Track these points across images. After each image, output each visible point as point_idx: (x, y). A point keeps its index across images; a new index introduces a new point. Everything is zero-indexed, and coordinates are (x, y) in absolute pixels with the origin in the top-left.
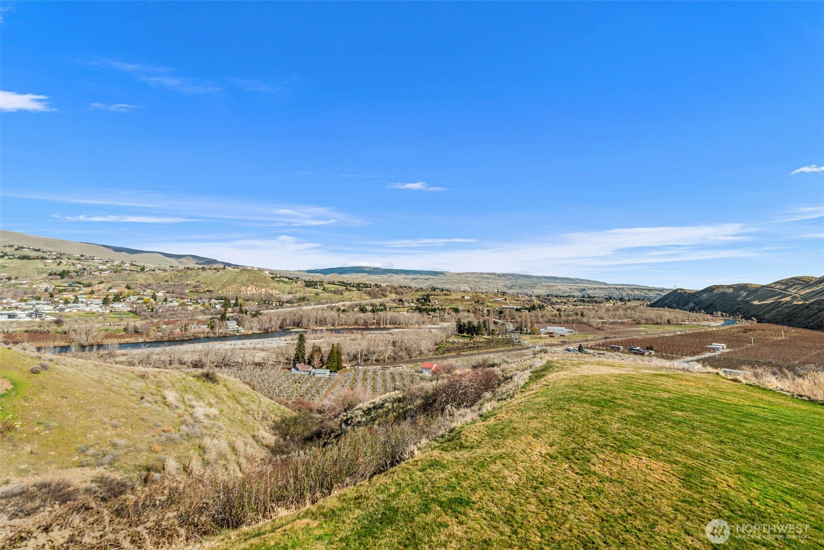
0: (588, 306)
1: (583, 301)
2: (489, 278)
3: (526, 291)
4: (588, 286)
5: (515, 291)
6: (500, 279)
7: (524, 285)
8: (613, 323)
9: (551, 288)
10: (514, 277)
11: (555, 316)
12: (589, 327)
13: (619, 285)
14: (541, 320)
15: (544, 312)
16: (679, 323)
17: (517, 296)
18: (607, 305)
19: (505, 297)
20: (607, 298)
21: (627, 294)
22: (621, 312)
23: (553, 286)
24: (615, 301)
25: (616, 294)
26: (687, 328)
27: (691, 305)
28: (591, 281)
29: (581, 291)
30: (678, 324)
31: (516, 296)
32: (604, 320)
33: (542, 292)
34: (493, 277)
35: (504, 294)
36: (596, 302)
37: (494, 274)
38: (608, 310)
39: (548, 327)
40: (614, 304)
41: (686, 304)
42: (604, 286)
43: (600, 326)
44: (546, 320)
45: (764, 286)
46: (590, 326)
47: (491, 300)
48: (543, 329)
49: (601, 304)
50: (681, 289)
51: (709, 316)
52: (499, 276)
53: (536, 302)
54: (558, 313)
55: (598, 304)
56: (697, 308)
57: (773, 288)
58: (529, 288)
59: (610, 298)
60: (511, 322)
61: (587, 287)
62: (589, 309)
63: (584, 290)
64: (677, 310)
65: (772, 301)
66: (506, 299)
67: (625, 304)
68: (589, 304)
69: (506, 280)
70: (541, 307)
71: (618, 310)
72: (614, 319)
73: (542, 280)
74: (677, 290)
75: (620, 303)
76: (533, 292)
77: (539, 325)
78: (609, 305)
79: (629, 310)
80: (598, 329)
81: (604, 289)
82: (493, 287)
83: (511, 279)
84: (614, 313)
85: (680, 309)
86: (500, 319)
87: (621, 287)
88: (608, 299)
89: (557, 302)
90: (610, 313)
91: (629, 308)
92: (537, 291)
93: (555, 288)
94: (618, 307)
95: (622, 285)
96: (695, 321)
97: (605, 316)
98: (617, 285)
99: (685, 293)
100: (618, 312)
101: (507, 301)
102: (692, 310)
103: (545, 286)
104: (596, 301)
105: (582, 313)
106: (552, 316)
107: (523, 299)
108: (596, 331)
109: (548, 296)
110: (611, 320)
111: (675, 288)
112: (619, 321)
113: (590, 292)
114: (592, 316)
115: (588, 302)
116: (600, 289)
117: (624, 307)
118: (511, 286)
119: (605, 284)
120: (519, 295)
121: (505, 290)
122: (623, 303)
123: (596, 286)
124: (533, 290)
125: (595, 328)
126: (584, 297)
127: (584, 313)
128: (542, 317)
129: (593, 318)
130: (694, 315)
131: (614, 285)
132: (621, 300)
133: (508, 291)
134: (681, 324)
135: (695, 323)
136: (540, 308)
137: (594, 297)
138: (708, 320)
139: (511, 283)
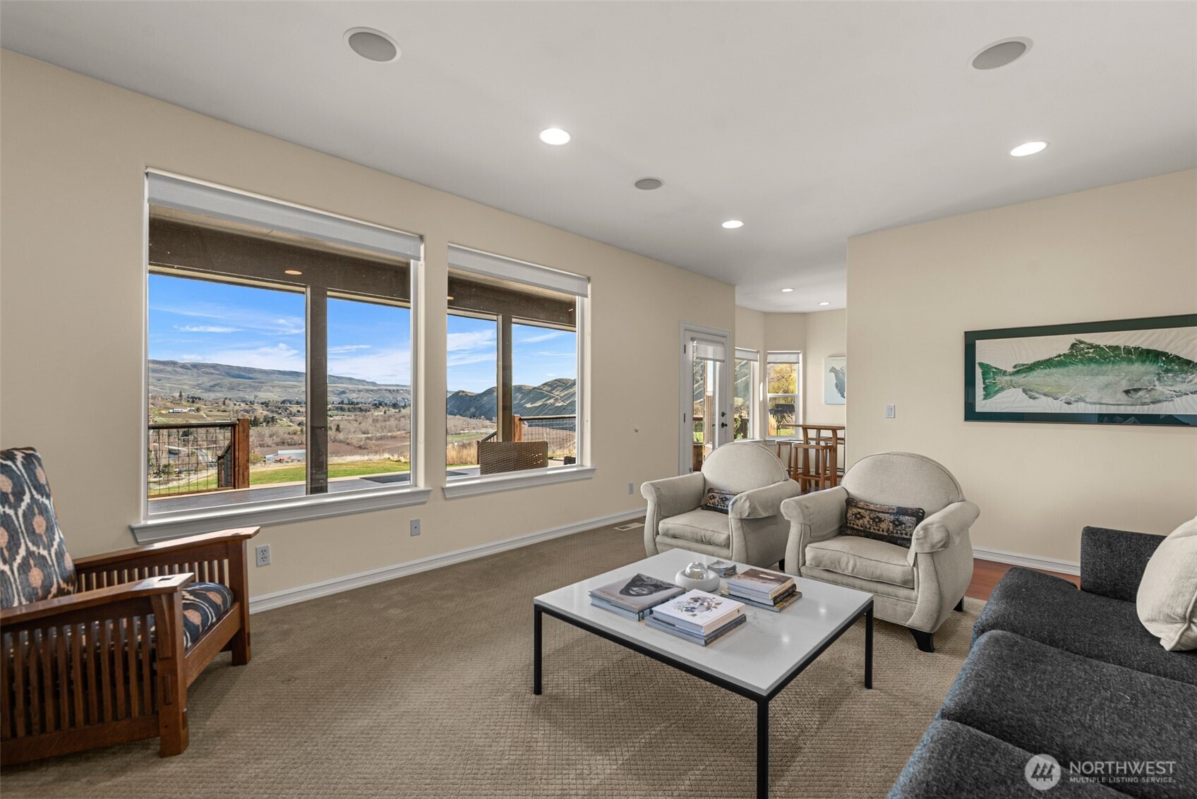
0: (348, 416)
1: (342, 409)
2: (161, 371)
3: (242, 394)
4: (350, 386)
5: (219, 395)
6: (186, 374)
7: (239, 385)
8: (381, 438)
9: (291, 390)
10: (217, 370)
11: (295, 434)
12: (346, 446)
13: (392, 385)
14: (268, 441)
15: (274, 429)
16: (458, 432)
17: (224, 404)
18: (376, 414)
19: (196, 405)
20: (375, 404)
21: (403, 399)
22: (393, 422)
23: (294, 387)
24: (386, 408)
25: (389, 398)
26: (466, 438)
27: (473, 410)
28: (354, 379)
29: (338, 394)
30: (456, 434)
31: (221, 404)
32: (369, 435)
33: (274, 396)
34: (169, 368)
35: (194, 400)
36: (361, 410)
37: (174, 363)
38: (375, 421)
39: (280, 452)
40: (385, 412)
41: (468, 409)
42: (373, 388)
43: (362, 443)
44: (278, 440)
45: (535, 388)
46: (348, 444)
47: (163, 412)
48: (271, 456)
49: (368, 413)
50: (463, 392)
51: (488, 423)
52: (184, 366)
53: (261, 412)
54: (299, 428)
55: (364, 413)
56: (477, 415)
57: (541, 389)
58: (249, 390)
59: (380, 404)
60: (208, 449)
61: (348, 389)
62: (349, 421)
63: (344, 392)
64: (458, 416)
65: (541, 403)
66: (198, 410)
67: (400, 411)
68: (350, 413)
69: (199, 376)
70: (270, 421)
71: (389, 420)
72: (383, 432)
73: (274, 376)
74: (459, 392)
75: (394, 410)
76: (256, 397)
77: (265, 449)
78: (378, 413)
79: (403, 420)
80: (360, 447)
81: (372, 391)
82: (171, 388)
83: (212, 374)
84: (383, 424)
85: (461, 415)
86: (185, 446)
87: (395, 388)
88: (377, 406)
89: (298, 411)
90: (379, 425)
91: (403, 417)
92: (264, 395)
93: (296, 390)
94: (390, 417)
95: (397, 385)
96: (474, 428)
97: (371, 429)
98: (390, 385)
99: (467, 395)
100: (388, 423)
101: (202, 413)
102: (473, 416)
103: (279, 386)
104: (360, 408)
105: (338, 426)
106: (289, 434)
107: (237, 408)
108: (356, 450)
109: (283, 402)
110: (378, 434)
111: (457, 390)
112: (389, 434)
113: (353, 396)
114: (353, 430)
115: (349, 410)
116: (367, 391)
117: (398, 416)
118: (212, 386)
119: (374, 384)
120: (227, 401)
121: (198, 393)
122: (397, 411)
123: (361, 387)
124: (256, 393)
125: (355, 447)
126: (342, 403)
127: (341, 427)
128: (271, 436)
129: (354, 432)
130: (473, 421)
131: (386, 385)
132: (395, 406)
133: (204, 395)
134: (460, 434)
135: (474, 431)
136: (268, 422)
137: (357, 403)
138: (486, 427)
139: (213, 380)
